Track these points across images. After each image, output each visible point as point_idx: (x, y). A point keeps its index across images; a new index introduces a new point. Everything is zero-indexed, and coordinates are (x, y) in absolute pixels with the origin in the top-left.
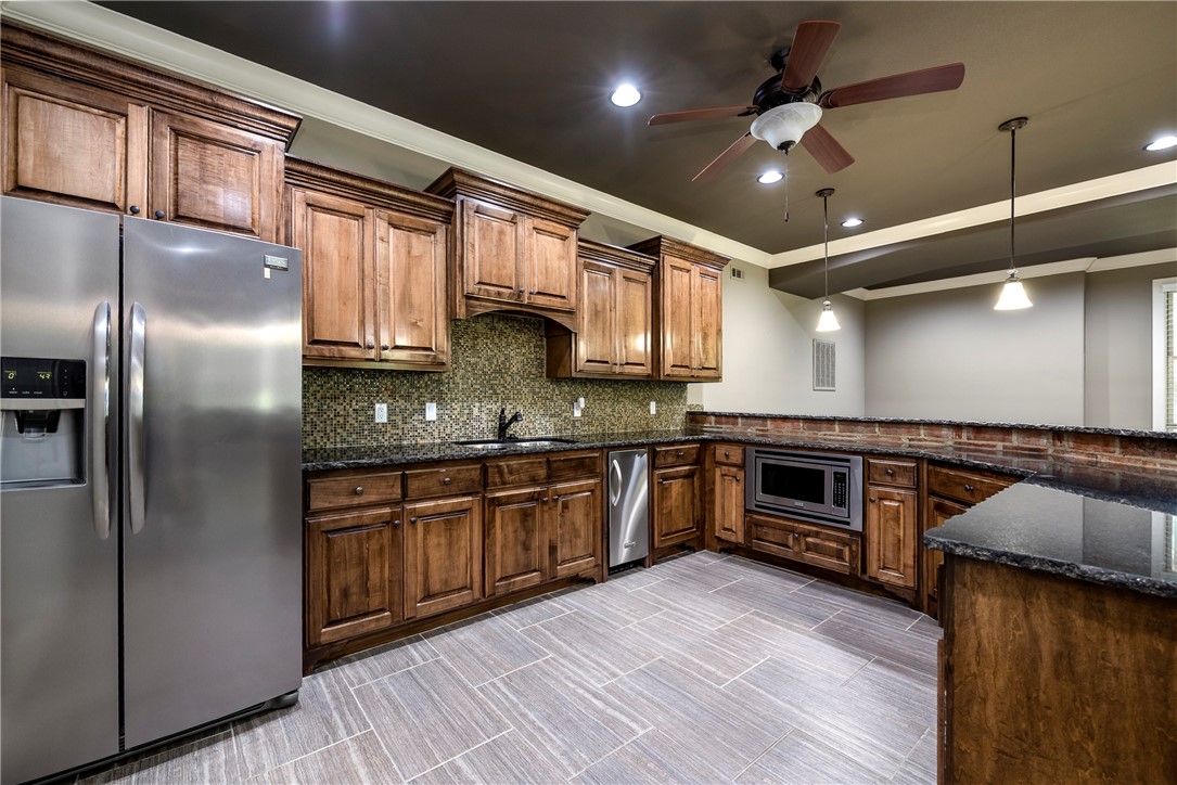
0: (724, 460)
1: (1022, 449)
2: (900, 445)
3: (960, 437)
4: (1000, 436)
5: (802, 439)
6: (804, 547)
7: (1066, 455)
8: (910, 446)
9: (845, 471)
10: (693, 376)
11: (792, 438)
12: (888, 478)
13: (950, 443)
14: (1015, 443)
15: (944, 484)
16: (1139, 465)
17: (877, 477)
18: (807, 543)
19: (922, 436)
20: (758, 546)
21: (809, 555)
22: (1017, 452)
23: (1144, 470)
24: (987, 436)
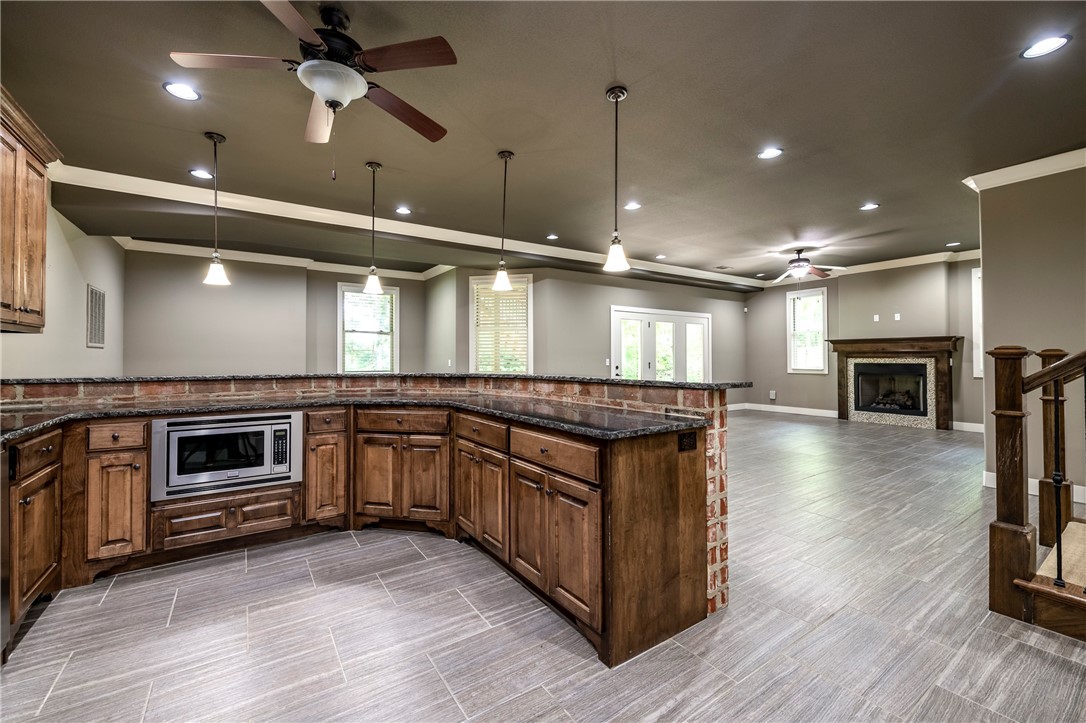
0: (110, 445)
1: (383, 391)
2: (295, 398)
3: (341, 386)
4: (369, 383)
5: (188, 403)
6: (240, 519)
7: (408, 392)
8: (303, 398)
9: (287, 427)
10: (14, 323)
11: (172, 404)
12: (325, 426)
13: (333, 392)
14: (379, 387)
15: (375, 422)
16: (448, 393)
17: (315, 427)
18: (244, 513)
19: (313, 389)
20: (174, 542)
21: (247, 525)
22: (380, 393)
23: (451, 395)
24: (360, 384)
